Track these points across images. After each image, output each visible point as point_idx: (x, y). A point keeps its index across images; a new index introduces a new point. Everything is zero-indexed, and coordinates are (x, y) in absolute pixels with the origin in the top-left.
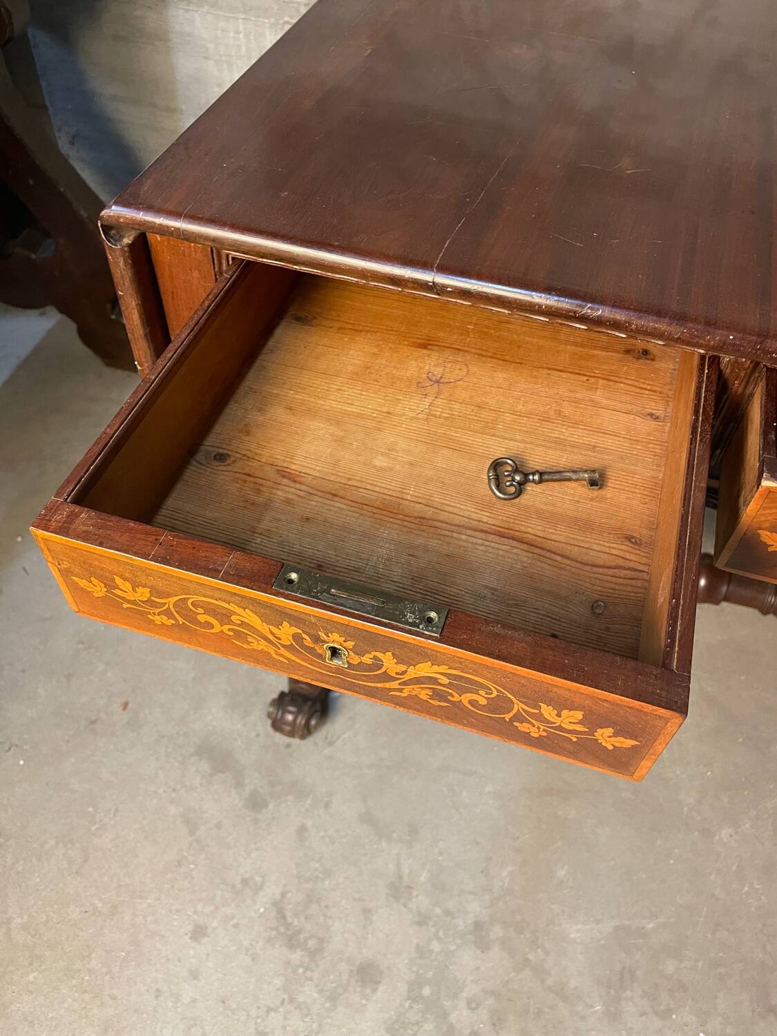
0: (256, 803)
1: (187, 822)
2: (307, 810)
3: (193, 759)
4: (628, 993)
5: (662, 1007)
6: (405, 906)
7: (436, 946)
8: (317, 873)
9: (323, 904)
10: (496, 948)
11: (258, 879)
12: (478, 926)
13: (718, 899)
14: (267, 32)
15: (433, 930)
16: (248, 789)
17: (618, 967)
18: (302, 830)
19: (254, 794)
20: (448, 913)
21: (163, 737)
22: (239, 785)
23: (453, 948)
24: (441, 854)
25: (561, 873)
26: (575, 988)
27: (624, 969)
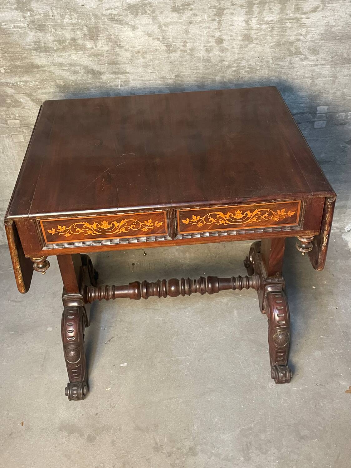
0: (91, 439)
1: (66, 456)
2: (112, 434)
3: (59, 433)
4: (251, 450)
5: (264, 450)
6: (162, 452)
7: (177, 461)
8: (124, 454)
9: (130, 464)
10: (200, 454)
11: (102, 465)
12: (191, 449)
13: (273, 408)
14: (5, 139)
15: (175, 456)
16: (86, 435)
17: (245, 443)
18: (113, 442)
19: (89, 436)
20: (178, 449)
21: (43, 429)
22: (82, 435)
23: (184, 459)
24: (169, 430)
25: (216, 420)
26: (232, 456)
27: (247, 443)
